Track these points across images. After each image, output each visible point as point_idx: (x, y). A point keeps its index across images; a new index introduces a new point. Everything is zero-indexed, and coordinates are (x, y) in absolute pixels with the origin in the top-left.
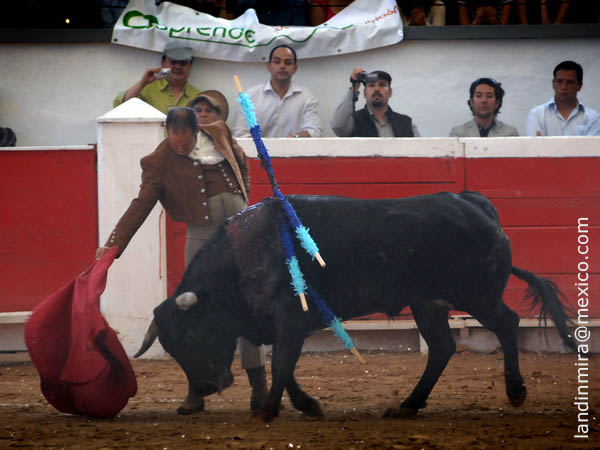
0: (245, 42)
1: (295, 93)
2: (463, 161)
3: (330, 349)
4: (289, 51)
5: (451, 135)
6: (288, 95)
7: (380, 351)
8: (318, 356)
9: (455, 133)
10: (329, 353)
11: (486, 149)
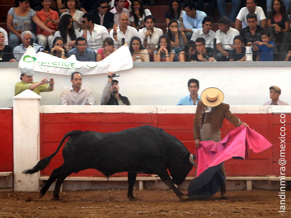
0: (71, 68)
1: (83, 91)
3: (104, 188)
4: (80, 74)
6: (79, 92)
7: (124, 189)
8: (99, 191)
10: (104, 190)
11: (165, 110)
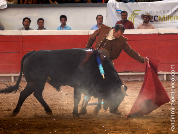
2: (22, 36)
5: (18, 30)
9: (19, 29)
